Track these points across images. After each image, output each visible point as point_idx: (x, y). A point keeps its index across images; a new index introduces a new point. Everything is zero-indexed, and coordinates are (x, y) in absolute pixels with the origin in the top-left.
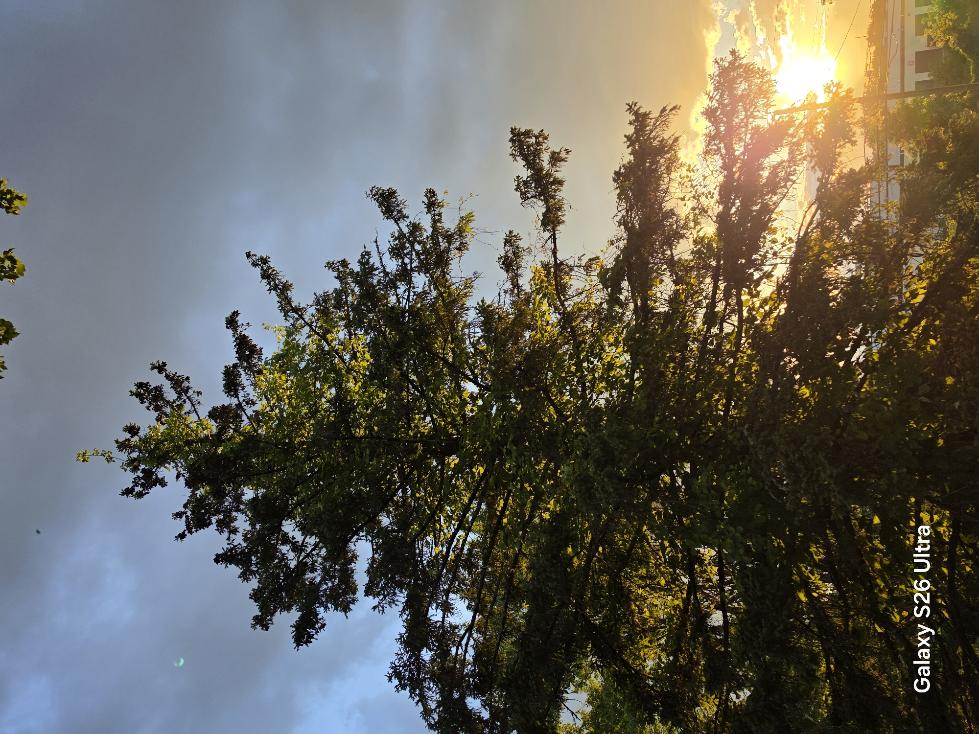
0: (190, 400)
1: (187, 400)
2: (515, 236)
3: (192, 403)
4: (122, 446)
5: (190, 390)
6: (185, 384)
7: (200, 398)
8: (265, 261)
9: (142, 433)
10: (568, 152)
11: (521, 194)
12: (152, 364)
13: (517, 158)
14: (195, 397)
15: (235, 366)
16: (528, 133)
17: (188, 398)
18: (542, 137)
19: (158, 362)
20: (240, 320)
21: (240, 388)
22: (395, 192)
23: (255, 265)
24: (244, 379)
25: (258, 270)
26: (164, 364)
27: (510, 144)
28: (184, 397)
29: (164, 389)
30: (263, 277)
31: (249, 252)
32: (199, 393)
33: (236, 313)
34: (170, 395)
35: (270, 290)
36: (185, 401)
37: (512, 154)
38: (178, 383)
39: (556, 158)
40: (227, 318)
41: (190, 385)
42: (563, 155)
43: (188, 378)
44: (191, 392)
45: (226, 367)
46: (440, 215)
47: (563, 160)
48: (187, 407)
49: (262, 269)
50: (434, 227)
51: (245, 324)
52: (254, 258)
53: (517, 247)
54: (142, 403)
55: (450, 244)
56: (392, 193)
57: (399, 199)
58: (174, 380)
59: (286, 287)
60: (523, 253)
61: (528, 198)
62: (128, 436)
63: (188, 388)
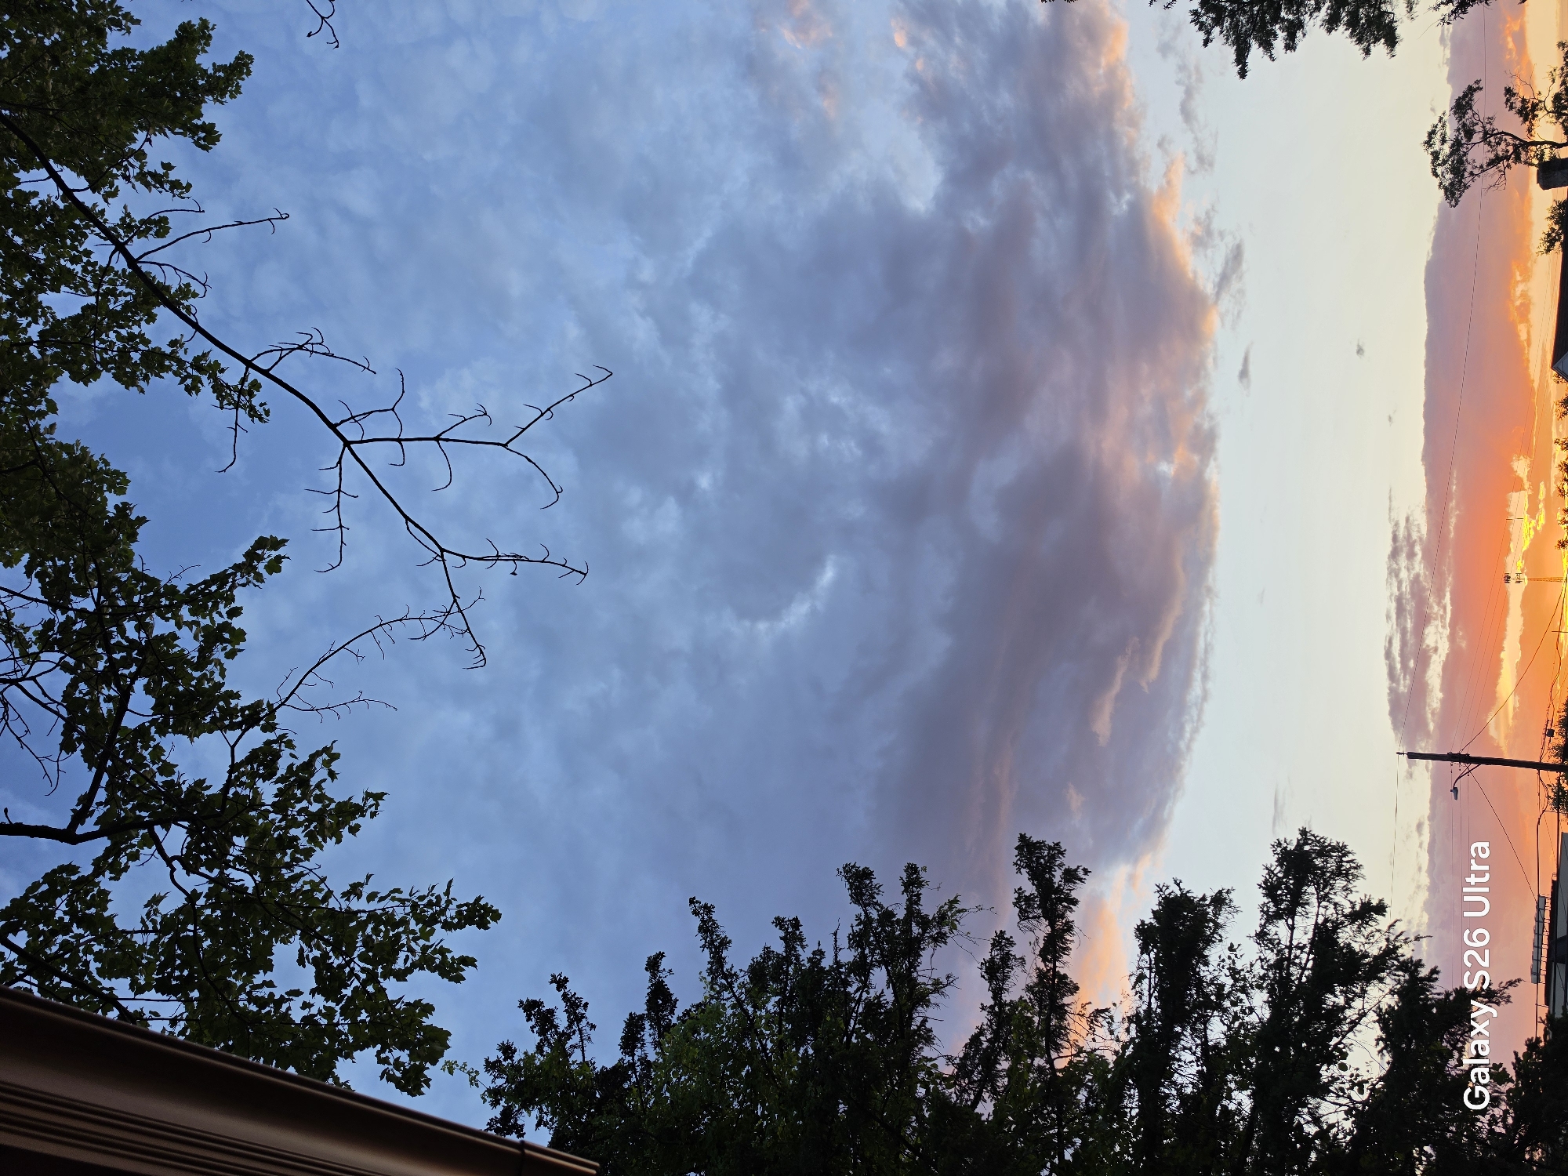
0: (581, 1033)
1: (577, 1032)
2: (1007, 939)
3: (581, 1037)
4: (490, 1066)
5: (584, 1020)
6: (580, 1010)
7: (592, 1034)
8: (708, 909)
9: (517, 1057)
10: (1086, 871)
11: (1020, 912)
12: (554, 976)
13: (1023, 870)
14: (587, 1030)
15: (641, 1017)
16: (1040, 845)
17: (580, 1031)
18: (1057, 850)
19: (560, 975)
20: (664, 964)
21: (639, 1045)
22: (871, 873)
23: (696, 913)
24: (648, 1034)
25: (696, 922)
26: (566, 980)
27: (1016, 852)
28: (575, 1028)
29: (557, 1014)
30: (700, 929)
31: (694, 898)
32: (593, 1027)
33: (661, 955)
34: (562, 1020)
35: (704, 946)
36: (574, 1033)
37: (1016, 864)
38: (574, 1006)
39: (1071, 876)
40: (649, 958)
41: (587, 1015)
42: (1081, 873)
43: (586, 1005)
44: (584, 1022)
45: (631, 1014)
46: (918, 895)
47: (1080, 880)
48: (575, 1039)
49: (703, 921)
50: (909, 909)
51: (667, 970)
52: (697, 905)
53: (1008, 953)
54: (528, 1021)
55: (924, 931)
56: (867, 874)
57: (875, 882)
58: (570, 1001)
59: (725, 943)
60: (1012, 962)
61: (1028, 918)
62: (501, 1055)
63: (583, 1016)
